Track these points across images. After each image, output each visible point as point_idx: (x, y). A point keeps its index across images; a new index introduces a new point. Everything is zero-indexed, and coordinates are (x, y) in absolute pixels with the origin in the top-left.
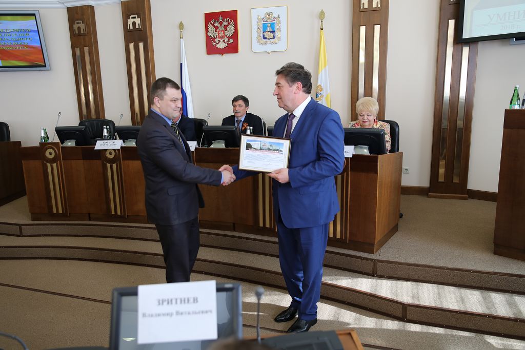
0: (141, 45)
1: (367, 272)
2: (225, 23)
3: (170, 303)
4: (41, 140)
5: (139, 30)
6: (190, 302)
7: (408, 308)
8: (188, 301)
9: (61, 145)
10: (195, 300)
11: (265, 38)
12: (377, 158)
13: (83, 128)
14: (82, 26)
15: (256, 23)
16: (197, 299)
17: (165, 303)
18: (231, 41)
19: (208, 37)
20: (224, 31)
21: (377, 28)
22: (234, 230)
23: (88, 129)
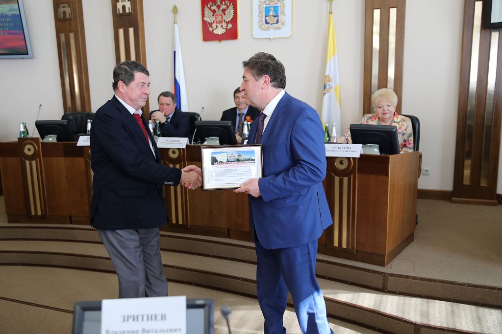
0: (131, 30)
1: (376, 287)
2: (224, 7)
3: (136, 320)
4: (21, 134)
5: (129, 14)
6: (157, 319)
7: (422, 329)
8: (156, 317)
9: (41, 140)
10: (164, 317)
11: (267, 23)
12: (388, 158)
13: (65, 122)
14: (68, 10)
15: (258, 7)
16: (165, 315)
17: (131, 320)
18: (230, 26)
19: (204, 22)
20: (222, 15)
21: (393, 12)
22: (229, 237)
23: (71, 123)
